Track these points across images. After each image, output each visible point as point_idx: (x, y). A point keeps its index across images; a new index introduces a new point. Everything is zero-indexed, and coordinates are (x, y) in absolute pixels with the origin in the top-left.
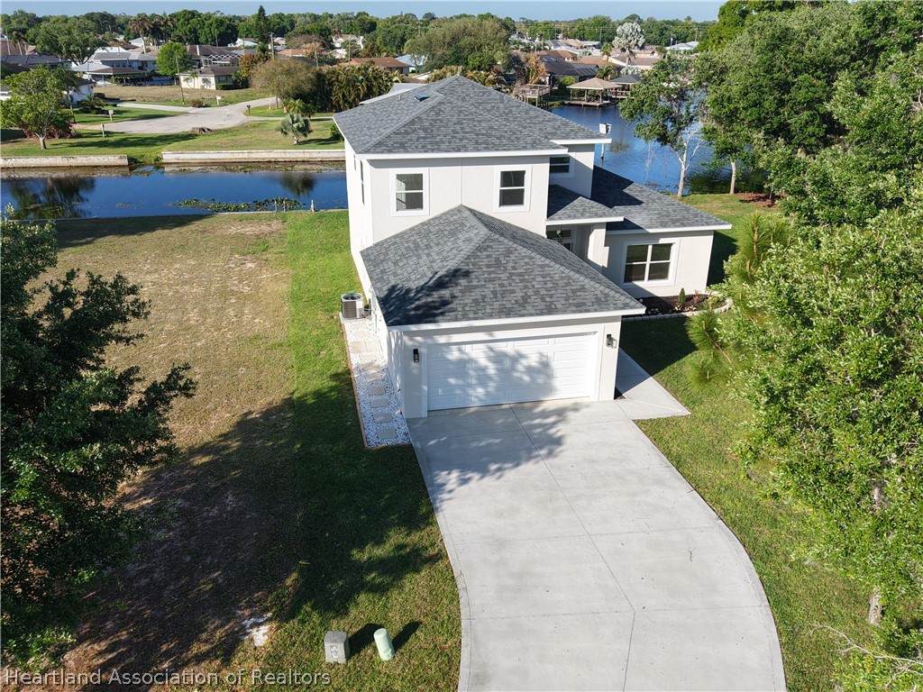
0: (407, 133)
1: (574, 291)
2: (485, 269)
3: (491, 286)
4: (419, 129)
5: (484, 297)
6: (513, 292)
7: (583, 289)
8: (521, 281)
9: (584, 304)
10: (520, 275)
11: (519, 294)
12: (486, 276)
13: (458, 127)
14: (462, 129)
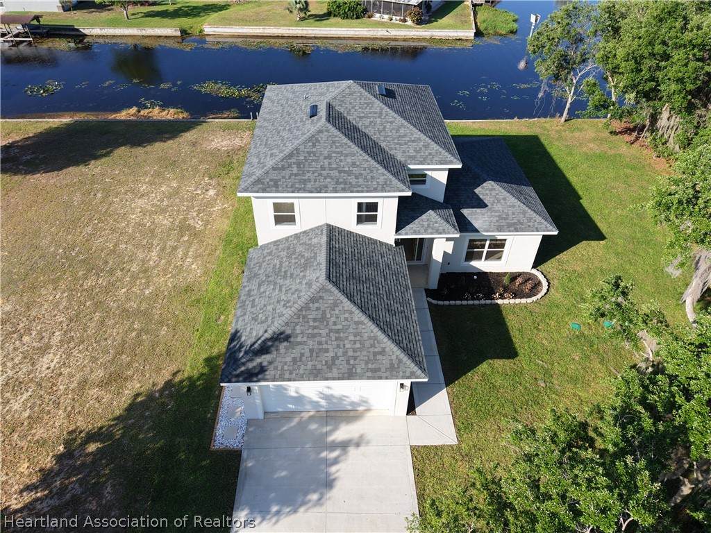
0: (283, 168)
1: (375, 354)
2: (311, 323)
3: (310, 342)
4: (294, 163)
5: (302, 355)
6: (327, 351)
7: (383, 352)
8: (337, 339)
9: (379, 370)
10: (338, 331)
11: (331, 354)
12: (310, 331)
13: (326, 162)
14: (330, 164)
